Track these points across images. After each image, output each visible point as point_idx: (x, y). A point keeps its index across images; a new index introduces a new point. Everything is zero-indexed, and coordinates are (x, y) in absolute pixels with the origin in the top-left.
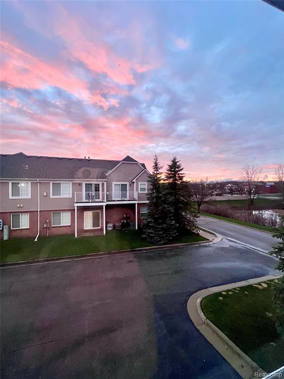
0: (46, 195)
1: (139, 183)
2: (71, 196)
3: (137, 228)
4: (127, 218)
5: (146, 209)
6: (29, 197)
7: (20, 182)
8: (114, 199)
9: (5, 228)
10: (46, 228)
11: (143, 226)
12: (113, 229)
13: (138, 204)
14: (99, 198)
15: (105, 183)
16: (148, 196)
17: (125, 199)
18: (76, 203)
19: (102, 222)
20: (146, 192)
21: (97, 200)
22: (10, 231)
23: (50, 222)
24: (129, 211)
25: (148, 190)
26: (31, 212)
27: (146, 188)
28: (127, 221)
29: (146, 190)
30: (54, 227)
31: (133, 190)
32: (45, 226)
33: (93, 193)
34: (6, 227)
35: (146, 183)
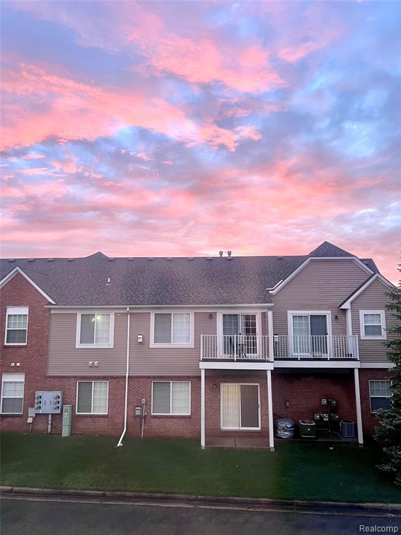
0: (140, 340)
1: (362, 313)
2: (191, 344)
3: (361, 441)
4: (331, 409)
5: (386, 386)
6: (110, 344)
7: (96, 313)
8: (295, 355)
9: (66, 411)
10: (140, 417)
11: (381, 437)
12: (294, 437)
13: (360, 369)
14: (255, 351)
15: (270, 314)
16: (390, 350)
17: (324, 356)
18: (204, 360)
19: (265, 415)
20: (384, 336)
21: (250, 356)
22: (75, 418)
23: (148, 404)
24: (337, 391)
25: (389, 331)
26: (112, 377)
27: (383, 326)
28: (330, 417)
29: (384, 333)
30: (156, 417)
31: (345, 332)
32: (138, 413)
33: (241, 338)
34: (67, 408)
35: (382, 313)
